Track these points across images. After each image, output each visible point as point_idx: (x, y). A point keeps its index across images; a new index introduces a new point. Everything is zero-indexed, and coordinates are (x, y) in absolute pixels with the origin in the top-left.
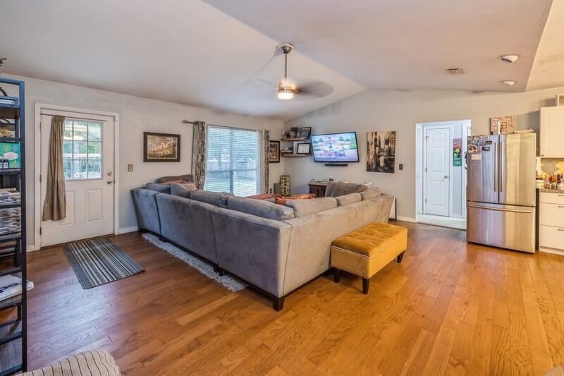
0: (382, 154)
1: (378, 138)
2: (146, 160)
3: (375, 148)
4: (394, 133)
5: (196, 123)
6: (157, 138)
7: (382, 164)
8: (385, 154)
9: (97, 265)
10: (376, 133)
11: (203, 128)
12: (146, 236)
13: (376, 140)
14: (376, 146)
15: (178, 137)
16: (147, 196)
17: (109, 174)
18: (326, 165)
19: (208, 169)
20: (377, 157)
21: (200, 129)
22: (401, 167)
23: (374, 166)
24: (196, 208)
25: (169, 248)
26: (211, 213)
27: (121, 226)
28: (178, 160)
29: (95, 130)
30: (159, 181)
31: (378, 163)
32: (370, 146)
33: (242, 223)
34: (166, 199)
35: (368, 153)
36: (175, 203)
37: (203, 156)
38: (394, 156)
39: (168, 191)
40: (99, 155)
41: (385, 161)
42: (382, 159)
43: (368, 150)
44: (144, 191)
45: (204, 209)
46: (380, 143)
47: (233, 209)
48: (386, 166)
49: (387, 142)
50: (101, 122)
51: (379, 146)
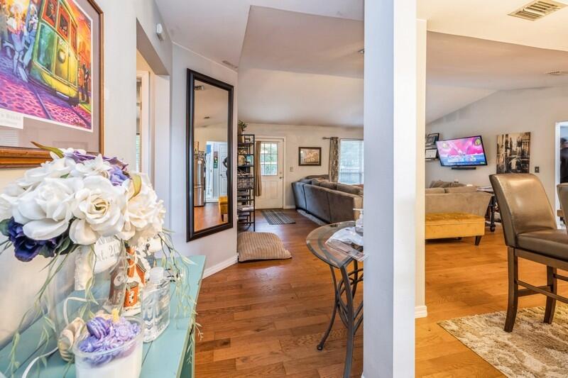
0: (514, 156)
1: (509, 140)
2: (300, 165)
3: (506, 151)
4: (528, 134)
5: (332, 139)
6: (307, 150)
7: (514, 166)
8: (517, 156)
9: (275, 218)
10: (507, 135)
11: (337, 142)
12: (299, 211)
13: (507, 142)
14: (507, 148)
15: (320, 149)
16: (299, 186)
17: (281, 173)
18: (453, 169)
19: (340, 171)
20: (508, 159)
21: (334, 142)
22: (537, 170)
23: (505, 169)
24: (321, 190)
25: (310, 217)
26: (327, 192)
27: (287, 204)
28: (320, 165)
29: (274, 146)
30: (307, 178)
31: (509, 166)
32: (500, 149)
33: (340, 196)
34: (308, 187)
35: (498, 156)
36: (313, 189)
37: (337, 162)
38: (529, 158)
39: (310, 183)
40: (276, 163)
41: (517, 164)
42: (514, 162)
43: (498, 153)
44: (298, 183)
45: (324, 191)
46: (511, 145)
47: (339, 190)
48: (518, 169)
49: (520, 144)
50: (277, 143)
51: (511, 149)
